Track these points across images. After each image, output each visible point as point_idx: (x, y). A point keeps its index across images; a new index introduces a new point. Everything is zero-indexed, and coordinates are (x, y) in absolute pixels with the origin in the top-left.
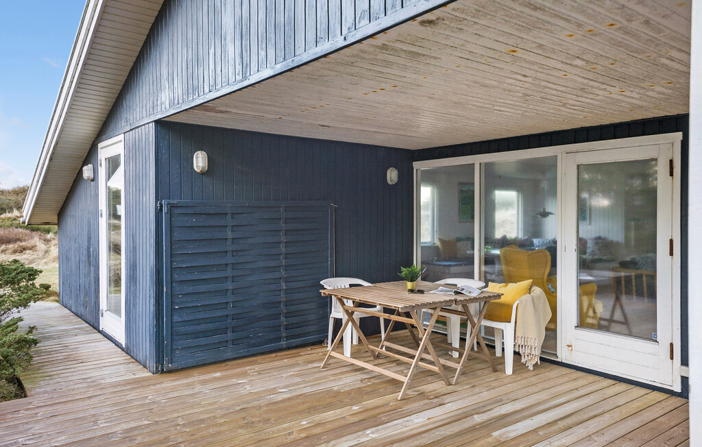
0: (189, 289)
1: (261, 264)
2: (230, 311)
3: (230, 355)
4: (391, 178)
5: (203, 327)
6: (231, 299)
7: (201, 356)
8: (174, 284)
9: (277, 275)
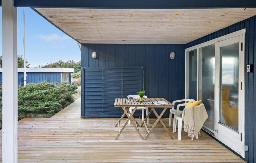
0: (90, 94)
1: (113, 88)
2: (103, 102)
3: (102, 116)
4: (171, 56)
5: (94, 106)
6: (103, 98)
7: (93, 115)
8: (85, 92)
9: (120, 92)
